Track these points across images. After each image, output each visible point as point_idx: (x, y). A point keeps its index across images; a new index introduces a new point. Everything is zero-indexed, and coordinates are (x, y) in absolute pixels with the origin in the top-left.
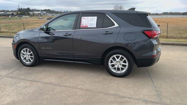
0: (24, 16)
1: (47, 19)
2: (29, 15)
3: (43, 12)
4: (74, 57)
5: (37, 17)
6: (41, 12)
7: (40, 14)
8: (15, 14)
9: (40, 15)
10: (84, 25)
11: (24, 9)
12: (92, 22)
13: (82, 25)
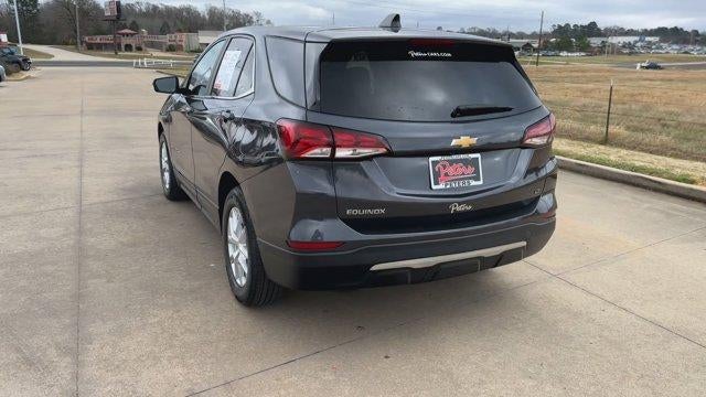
0: (564, 54)
1: (647, 68)
2: (585, 48)
3: (648, 39)
5: (611, 58)
6: (637, 38)
7: (630, 46)
8: (536, 46)
9: (627, 51)
11: (575, 25)
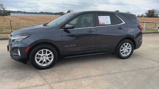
4: (95, 50)
10: (102, 23)
12: (107, 21)
13: (100, 23)
